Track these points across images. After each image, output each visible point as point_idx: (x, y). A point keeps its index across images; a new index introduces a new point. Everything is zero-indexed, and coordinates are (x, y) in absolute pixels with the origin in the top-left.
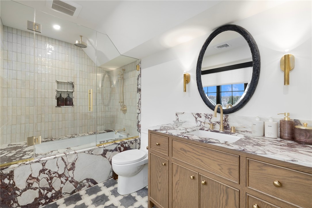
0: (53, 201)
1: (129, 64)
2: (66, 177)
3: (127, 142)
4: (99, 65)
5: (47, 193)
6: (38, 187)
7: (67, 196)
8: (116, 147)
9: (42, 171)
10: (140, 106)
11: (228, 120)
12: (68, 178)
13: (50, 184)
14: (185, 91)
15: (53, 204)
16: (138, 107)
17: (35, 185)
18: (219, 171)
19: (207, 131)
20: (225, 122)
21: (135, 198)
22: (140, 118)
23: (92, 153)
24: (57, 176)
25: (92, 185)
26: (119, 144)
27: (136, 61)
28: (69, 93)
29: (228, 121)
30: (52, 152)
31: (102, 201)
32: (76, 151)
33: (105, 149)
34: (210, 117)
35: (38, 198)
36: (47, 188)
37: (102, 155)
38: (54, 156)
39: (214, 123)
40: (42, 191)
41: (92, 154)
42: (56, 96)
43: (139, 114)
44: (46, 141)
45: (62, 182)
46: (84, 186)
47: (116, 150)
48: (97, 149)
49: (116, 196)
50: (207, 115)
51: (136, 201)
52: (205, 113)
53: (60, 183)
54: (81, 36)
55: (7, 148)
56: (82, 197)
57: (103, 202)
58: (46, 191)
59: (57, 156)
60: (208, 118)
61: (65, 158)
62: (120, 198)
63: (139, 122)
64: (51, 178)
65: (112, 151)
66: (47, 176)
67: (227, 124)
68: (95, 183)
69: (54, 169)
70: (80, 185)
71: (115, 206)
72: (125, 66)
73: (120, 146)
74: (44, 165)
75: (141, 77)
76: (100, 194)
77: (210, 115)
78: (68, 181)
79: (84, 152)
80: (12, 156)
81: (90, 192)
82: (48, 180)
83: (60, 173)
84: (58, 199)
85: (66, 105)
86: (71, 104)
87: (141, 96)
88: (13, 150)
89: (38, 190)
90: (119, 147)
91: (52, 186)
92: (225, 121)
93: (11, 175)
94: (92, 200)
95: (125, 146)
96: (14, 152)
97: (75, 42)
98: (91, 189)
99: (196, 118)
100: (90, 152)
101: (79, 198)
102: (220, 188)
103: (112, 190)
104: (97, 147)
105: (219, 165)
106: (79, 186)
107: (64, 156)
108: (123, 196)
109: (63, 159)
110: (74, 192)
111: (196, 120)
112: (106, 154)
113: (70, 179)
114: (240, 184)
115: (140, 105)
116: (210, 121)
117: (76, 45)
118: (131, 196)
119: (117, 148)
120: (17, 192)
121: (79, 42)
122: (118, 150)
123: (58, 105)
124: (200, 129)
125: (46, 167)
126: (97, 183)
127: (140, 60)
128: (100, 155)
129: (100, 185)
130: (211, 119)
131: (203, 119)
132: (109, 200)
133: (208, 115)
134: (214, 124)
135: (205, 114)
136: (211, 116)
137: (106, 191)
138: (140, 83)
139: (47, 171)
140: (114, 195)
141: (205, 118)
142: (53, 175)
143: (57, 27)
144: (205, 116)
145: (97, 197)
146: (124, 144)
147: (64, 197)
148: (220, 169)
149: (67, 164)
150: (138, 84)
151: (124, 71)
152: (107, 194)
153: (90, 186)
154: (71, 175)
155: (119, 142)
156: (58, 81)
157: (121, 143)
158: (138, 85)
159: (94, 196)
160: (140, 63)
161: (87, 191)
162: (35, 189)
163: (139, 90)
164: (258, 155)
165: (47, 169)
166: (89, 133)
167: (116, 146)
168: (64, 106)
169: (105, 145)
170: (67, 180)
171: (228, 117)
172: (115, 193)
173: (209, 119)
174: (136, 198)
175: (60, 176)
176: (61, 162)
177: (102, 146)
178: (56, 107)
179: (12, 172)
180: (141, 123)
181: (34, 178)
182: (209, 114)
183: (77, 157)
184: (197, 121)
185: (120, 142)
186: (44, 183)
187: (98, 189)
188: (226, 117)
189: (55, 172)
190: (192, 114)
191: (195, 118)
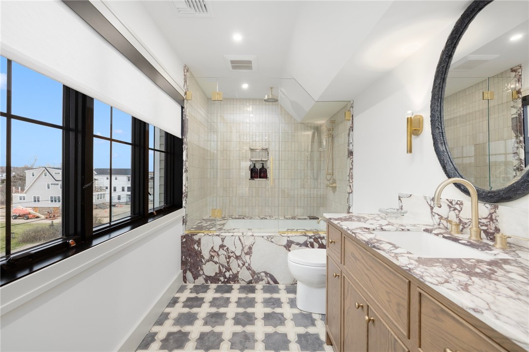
0: (230, 283)
1: (338, 112)
2: (243, 261)
3: (324, 237)
4: (299, 121)
5: (225, 272)
6: (218, 262)
7: (243, 284)
8: (306, 241)
9: (222, 246)
10: (351, 181)
11: (497, 218)
12: (245, 263)
13: (228, 263)
14: (411, 151)
15: (230, 286)
16: (348, 182)
17: (216, 259)
18: (387, 303)
19: (436, 237)
20: (489, 222)
21: (314, 321)
22: (351, 201)
23: (272, 240)
24: (235, 256)
25: (271, 282)
26: (310, 237)
27: (347, 105)
28: (263, 163)
29: (497, 221)
30: (234, 229)
31: (274, 304)
32: (254, 234)
33: (289, 239)
34: (457, 207)
35: (218, 274)
36: (226, 266)
37: (285, 246)
38: (232, 234)
39: (466, 221)
40: (221, 267)
41: (272, 242)
42: (250, 167)
43: (349, 193)
44: (238, 218)
45: (239, 266)
46: (262, 280)
47: (305, 245)
48: (278, 236)
49: (291, 307)
50: (451, 202)
51: (314, 324)
52: (449, 199)
53: (237, 266)
54: (272, 88)
55: (207, 219)
56: (256, 291)
57: (273, 306)
58: (224, 270)
59: (235, 234)
60: (454, 210)
61: (241, 238)
62: (296, 311)
63: (349, 208)
64: (229, 257)
65: (298, 244)
66: (225, 253)
67: (496, 228)
68: (276, 282)
69: (232, 248)
70: (257, 276)
71: (285, 317)
72: (334, 115)
73: (312, 240)
74: (223, 240)
75: (352, 131)
76: (275, 296)
77: (459, 202)
78: (244, 267)
79: (263, 237)
80: (205, 227)
81: (266, 290)
82: (226, 258)
83: (238, 254)
84: (235, 282)
85: (260, 178)
86: (265, 177)
87: (354, 164)
88: (209, 221)
89: (218, 264)
90: (310, 242)
91: (229, 266)
92: (491, 219)
93: (199, 242)
94: (264, 298)
95: (321, 243)
96: (209, 223)
97: (265, 97)
98: (269, 286)
99: (432, 208)
100: (270, 239)
101: (253, 290)
102: (388, 337)
103: (291, 299)
104: (278, 234)
105: (388, 293)
106: (256, 278)
107: (241, 236)
108: (300, 311)
109: (240, 239)
110: (250, 282)
111: (432, 212)
112: (290, 247)
113: (246, 265)
114: (409, 338)
115: (352, 179)
116: (457, 216)
117: (265, 100)
118: (311, 317)
119: (308, 243)
120: (203, 260)
121: (268, 96)
122: (309, 245)
123: (252, 177)
124: (424, 230)
125: (225, 243)
126: (278, 283)
127: (352, 102)
128: (282, 245)
129: (281, 286)
130: (460, 211)
131: (444, 211)
132: (281, 307)
133: (454, 203)
134: (466, 224)
135: (447, 200)
136: (459, 205)
137: (283, 296)
138: (351, 141)
139: (226, 248)
140: (290, 305)
141: (447, 208)
142: (232, 255)
143: (245, 86)
144: (448, 205)
145: (271, 298)
146: (319, 240)
147: (240, 283)
148: (388, 302)
149: (244, 246)
150: (348, 143)
151: (333, 123)
152: (282, 300)
153: (269, 283)
154: (248, 261)
155: (311, 234)
156: (252, 148)
157: (314, 236)
158: (348, 146)
159: (268, 296)
160: (352, 107)
161: (264, 286)
162: (216, 263)
163: (351, 153)
164: (427, 283)
165: (226, 246)
166: (286, 217)
167: (305, 238)
168: (258, 178)
169: (290, 234)
170: (244, 265)
171: (497, 211)
172: (293, 303)
173: (456, 211)
174: (316, 322)
175: (237, 258)
176: (238, 243)
177: (286, 235)
178: (250, 179)
179: (200, 239)
180: (352, 209)
181: (215, 251)
182: (456, 200)
183: (254, 241)
184: (434, 214)
185: (313, 234)
186: (223, 260)
187: (276, 290)
188: (493, 211)
189: (233, 252)
190: (425, 198)
191: (429, 207)
